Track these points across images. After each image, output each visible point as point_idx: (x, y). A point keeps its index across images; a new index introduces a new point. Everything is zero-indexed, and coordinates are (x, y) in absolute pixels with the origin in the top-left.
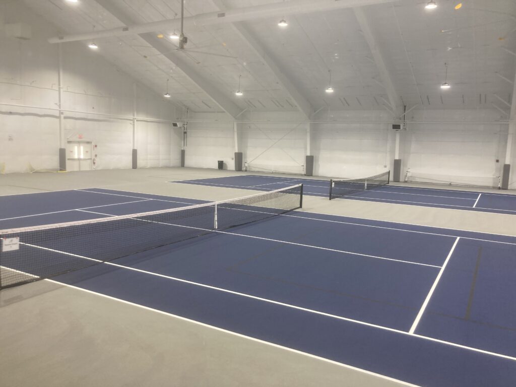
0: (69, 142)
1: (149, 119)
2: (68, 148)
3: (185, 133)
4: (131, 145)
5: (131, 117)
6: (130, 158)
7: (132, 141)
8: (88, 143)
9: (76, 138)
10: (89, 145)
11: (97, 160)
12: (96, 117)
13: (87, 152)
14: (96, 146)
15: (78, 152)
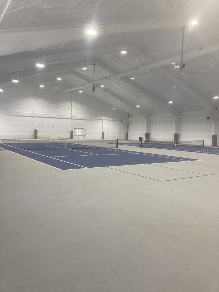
0: (75, 128)
1: (110, 119)
2: (74, 131)
3: (128, 125)
4: (102, 130)
5: (102, 118)
6: (101, 135)
7: (102, 129)
8: (83, 129)
9: (77, 127)
10: (83, 130)
11: (86, 136)
12: (86, 119)
13: (82, 132)
14: (86, 130)
15: (78, 132)
